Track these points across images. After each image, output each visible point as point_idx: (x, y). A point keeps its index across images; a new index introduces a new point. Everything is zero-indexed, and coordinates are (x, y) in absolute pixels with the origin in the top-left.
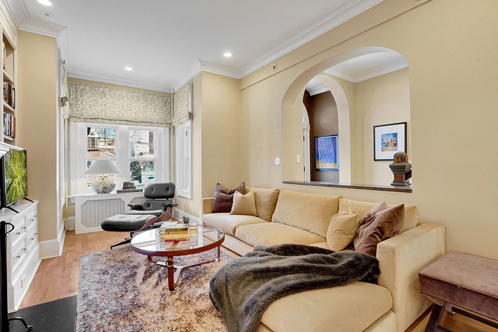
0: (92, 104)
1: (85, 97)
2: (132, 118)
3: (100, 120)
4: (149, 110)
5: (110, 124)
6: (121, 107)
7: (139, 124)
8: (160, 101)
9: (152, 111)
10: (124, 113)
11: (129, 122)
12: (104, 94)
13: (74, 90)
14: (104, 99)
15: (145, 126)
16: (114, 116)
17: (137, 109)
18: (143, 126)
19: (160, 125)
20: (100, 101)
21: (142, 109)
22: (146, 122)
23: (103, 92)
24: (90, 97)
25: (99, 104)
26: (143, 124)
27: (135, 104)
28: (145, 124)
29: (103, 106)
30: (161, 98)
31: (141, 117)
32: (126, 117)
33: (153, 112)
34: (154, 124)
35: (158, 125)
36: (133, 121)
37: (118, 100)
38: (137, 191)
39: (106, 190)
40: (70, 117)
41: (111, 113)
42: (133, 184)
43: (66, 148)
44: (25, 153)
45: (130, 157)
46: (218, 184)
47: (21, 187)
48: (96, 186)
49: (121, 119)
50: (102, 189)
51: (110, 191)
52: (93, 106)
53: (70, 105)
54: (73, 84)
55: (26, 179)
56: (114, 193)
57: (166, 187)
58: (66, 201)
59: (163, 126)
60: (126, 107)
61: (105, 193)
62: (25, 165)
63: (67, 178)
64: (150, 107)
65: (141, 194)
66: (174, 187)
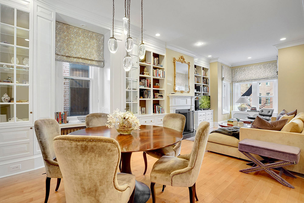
1: (237, 73)
2: (257, 78)
3: (243, 81)
4: (266, 72)
6: (252, 74)
10: (253, 76)
13: (234, 71)
14: (245, 72)
16: (249, 78)
17: (260, 73)
19: (273, 78)
20: (243, 73)
21: (262, 72)
22: (265, 78)
23: (244, 69)
24: (239, 72)
25: (243, 75)
26: (263, 79)
27: (259, 71)
28: (264, 79)
31: (262, 76)
32: (254, 78)
33: (268, 73)
34: (269, 79)
37: (251, 71)
38: (257, 112)
39: (242, 109)
40: (232, 82)
41: (247, 77)
42: (255, 108)
43: (230, 93)
44: (210, 96)
45: (259, 96)
46: (284, 110)
47: (206, 105)
48: (239, 108)
49: (252, 79)
50: (240, 109)
51: (244, 110)
52: (240, 76)
53: (232, 77)
54: (234, 69)
55: (210, 103)
56: (246, 111)
57: (269, 111)
58: (231, 113)
59: (276, 79)
60: (254, 73)
61: (242, 111)
62: (209, 99)
63: (232, 104)
64: (267, 70)
65: (258, 113)
66: (273, 111)
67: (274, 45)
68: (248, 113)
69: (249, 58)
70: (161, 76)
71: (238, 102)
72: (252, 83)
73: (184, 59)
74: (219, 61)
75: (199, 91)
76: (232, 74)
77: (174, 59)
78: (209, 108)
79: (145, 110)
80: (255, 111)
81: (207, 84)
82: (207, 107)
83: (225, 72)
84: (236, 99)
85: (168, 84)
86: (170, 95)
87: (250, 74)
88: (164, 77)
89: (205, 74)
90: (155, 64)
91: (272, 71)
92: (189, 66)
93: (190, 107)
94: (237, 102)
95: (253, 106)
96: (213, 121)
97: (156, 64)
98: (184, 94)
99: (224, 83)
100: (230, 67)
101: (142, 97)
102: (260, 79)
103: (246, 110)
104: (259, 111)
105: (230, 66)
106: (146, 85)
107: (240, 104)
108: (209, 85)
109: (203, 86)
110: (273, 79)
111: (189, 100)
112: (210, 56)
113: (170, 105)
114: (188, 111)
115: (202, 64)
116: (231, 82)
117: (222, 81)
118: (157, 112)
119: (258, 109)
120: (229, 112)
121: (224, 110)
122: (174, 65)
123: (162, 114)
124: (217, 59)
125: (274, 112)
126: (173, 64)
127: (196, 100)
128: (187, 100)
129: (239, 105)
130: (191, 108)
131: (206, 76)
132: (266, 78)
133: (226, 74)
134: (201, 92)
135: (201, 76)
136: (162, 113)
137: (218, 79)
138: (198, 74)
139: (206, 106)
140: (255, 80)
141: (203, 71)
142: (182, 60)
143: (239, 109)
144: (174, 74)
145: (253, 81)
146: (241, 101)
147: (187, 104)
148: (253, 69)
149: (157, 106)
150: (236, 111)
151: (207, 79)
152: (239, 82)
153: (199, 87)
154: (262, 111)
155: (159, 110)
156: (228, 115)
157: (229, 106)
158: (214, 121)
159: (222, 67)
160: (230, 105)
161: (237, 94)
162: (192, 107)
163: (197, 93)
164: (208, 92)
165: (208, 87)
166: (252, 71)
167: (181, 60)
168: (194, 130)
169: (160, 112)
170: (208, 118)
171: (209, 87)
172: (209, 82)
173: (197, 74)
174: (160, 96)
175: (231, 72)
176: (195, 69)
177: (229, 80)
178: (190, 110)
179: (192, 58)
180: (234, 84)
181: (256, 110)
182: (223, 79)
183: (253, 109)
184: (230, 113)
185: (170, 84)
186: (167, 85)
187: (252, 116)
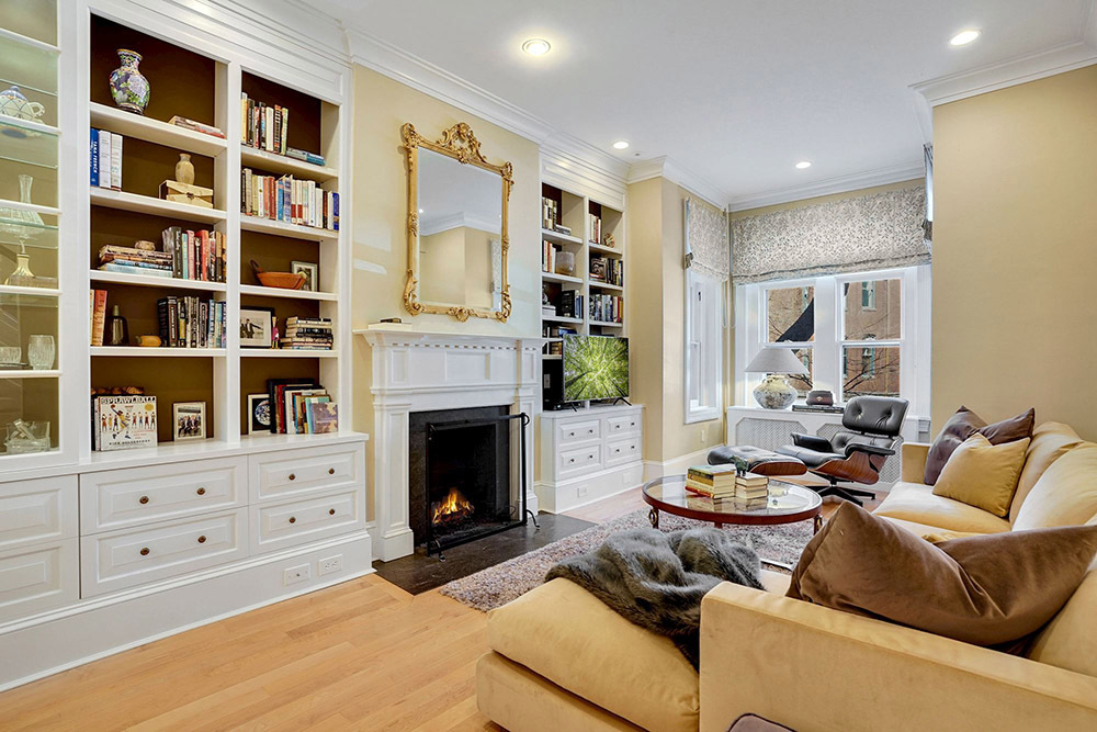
0: (763, 248)
1: (754, 239)
2: (834, 259)
3: (777, 274)
4: (874, 233)
5: (794, 277)
6: (813, 242)
7: (849, 269)
8: (904, 204)
9: (883, 233)
10: (820, 251)
11: (829, 268)
12: (783, 224)
13: (739, 232)
14: (784, 234)
15: (865, 270)
16: (800, 262)
17: (847, 237)
18: (860, 270)
19: (901, 261)
20: (777, 239)
21: (857, 234)
22: (868, 261)
23: (781, 221)
24: (761, 235)
25: (775, 245)
26: (859, 266)
27: (844, 227)
28: (864, 266)
29: (783, 246)
30: (906, 196)
31: (856, 252)
32: (823, 259)
34: (885, 263)
35: (898, 262)
36: (838, 266)
37: (810, 229)
38: (833, 411)
39: (772, 402)
40: (731, 278)
41: (794, 258)
42: (827, 395)
43: (724, 330)
44: (625, 341)
45: (843, 339)
46: (963, 410)
47: (607, 384)
48: (757, 394)
49: (814, 264)
50: (764, 400)
51: (781, 405)
52: (765, 251)
53: (733, 258)
54: (738, 222)
55: (626, 375)
56: (790, 408)
57: (885, 407)
58: (725, 414)
59: (913, 264)
60: (824, 239)
61: (772, 407)
62: (624, 355)
63: (730, 376)
64: (877, 225)
65: (838, 419)
66: (903, 408)
67: (916, 86)
68: (798, 417)
69: (803, 165)
70: (313, 214)
71: (755, 369)
72: (815, 282)
73: (473, 144)
74: (665, 175)
75: (573, 316)
76: (731, 242)
77: (409, 132)
78: (622, 396)
79: (202, 415)
80: (826, 411)
81: (613, 283)
82: (612, 389)
83: (699, 231)
84: (747, 354)
85: (362, 265)
86: (372, 327)
87: (806, 242)
88: (330, 225)
89: (605, 237)
90: (264, 140)
91: (897, 229)
92: (509, 182)
93: (512, 393)
94: (749, 370)
95: (817, 386)
96: (639, 455)
97: (269, 145)
98: (471, 328)
99: (697, 284)
100: (724, 214)
101: (155, 339)
102: (847, 265)
103: (786, 406)
104: (842, 410)
105: (723, 206)
106: (188, 265)
107: (764, 375)
108: (623, 289)
109: (594, 290)
110: (903, 265)
111: (505, 356)
112: (621, 145)
113: (375, 387)
114: (496, 415)
115: (588, 184)
116: (727, 279)
117: (684, 268)
118: (290, 424)
119: (839, 400)
120: (715, 412)
121: (694, 406)
122: (409, 164)
123: (322, 438)
124: (658, 162)
125: (908, 416)
126: (402, 157)
127: (548, 357)
128: (487, 355)
129: (760, 381)
130: (517, 398)
131: (612, 244)
132: (873, 261)
133: (704, 242)
134: (580, 321)
135: (580, 241)
136: (319, 430)
137: (661, 260)
138: (561, 231)
139: (608, 388)
140: (827, 268)
141: (590, 219)
142: (465, 145)
143: (759, 401)
144: (409, 215)
145: (817, 275)
146: (769, 363)
147: (487, 376)
148: (818, 222)
149: (288, 394)
150: (746, 407)
151: (613, 258)
152: (759, 278)
153: (573, 292)
154: (857, 409)
155: (299, 415)
156: (711, 426)
157: (719, 387)
158: (645, 457)
159: (684, 205)
160: (725, 382)
161: (753, 332)
162: (521, 393)
163: (560, 324)
164: (620, 321)
165: (620, 299)
166: (815, 230)
167: (457, 144)
168: (529, 515)
169: (308, 425)
170: (614, 446)
171: (624, 296)
172: (627, 271)
173: (554, 229)
174: (309, 332)
175: (726, 234)
176: (544, 204)
177: (717, 267)
178: (513, 412)
179: (530, 147)
180: (738, 288)
181: (831, 404)
182: (686, 261)
183: (819, 399)
184: (720, 416)
185: (380, 270)
186: (354, 270)
187: (811, 434)
